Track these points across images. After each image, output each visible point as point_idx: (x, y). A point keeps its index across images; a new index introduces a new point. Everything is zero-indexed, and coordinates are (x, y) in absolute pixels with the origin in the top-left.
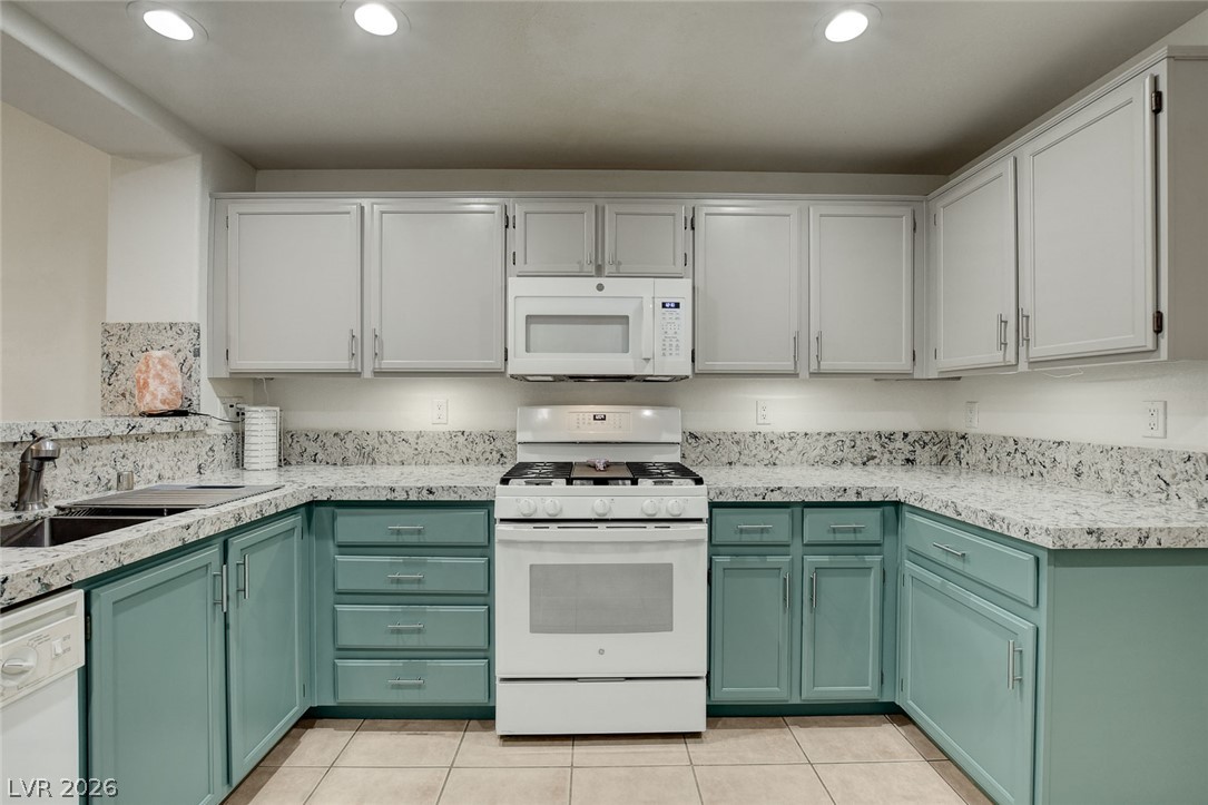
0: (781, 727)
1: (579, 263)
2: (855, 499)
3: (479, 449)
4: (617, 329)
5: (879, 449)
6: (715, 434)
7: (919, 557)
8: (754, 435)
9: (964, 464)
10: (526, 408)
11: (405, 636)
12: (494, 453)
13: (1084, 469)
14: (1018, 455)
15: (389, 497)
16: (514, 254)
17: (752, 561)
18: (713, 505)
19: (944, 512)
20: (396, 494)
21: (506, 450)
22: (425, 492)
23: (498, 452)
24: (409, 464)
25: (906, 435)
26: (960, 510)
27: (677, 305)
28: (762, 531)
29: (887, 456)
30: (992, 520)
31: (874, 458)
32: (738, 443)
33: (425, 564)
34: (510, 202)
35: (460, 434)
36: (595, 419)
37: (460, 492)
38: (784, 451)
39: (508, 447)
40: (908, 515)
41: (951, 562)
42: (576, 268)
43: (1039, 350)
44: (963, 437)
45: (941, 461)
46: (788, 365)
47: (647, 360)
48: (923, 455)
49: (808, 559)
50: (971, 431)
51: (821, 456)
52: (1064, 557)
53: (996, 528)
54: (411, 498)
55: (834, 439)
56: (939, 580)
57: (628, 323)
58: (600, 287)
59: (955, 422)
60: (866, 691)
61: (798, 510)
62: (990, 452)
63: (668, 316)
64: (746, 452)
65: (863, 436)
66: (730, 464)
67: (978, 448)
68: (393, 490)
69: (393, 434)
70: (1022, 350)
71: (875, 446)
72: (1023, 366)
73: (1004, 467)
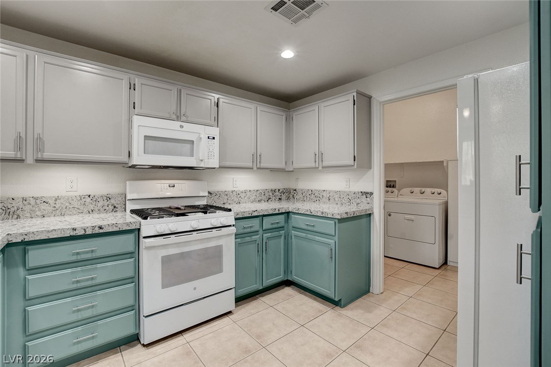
0: (256, 299)
1: (169, 113)
2: (278, 212)
3: (100, 204)
4: (188, 146)
5: (272, 195)
6: (218, 192)
7: (295, 228)
8: (232, 192)
9: (295, 199)
10: (132, 182)
11: (82, 312)
12: (110, 206)
13: (330, 198)
14: (312, 195)
15: (72, 234)
16: (134, 103)
17: (248, 239)
18: (236, 219)
19: (306, 213)
20: (77, 232)
21: (117, 204)
22: (97, 229)
23: (112, 205)
24: (49, 216)
25: (279, 190)
26: (312, 211)
27: (214, 138)
28: (251, 227)
29: (274, 197)
30: (322, 213)
31: (270, 198)
32: (227, 195)
33: (96, 268)
34: (132, 76)
35: (87, 197)
36: (169, 187)
37: (119, 226)
38: (243, 197)
39: (119, 202)
40: (293, 216)
41: (309, 228)
42: (167, 116)
43: (325, 164)
44: (295, 190)
45: (288, 198)
46: (250, 164)
47: (202, 160)
48: (284, 197)
49: (264, 235)
50: (297, 188)
51: (255, 199)
52: (341, 221)
53: (324, 215)
54: (87, 233)
55: (259, 192)
56: (304, 234)
57: (193, 144)
58: (182, 127)
59: (292, 186)
60: (280, 278)
61: (261, 218)
62: (304, 194)
63: (210, 142)
64: (230, 199)
65: (267, 191)
66: (224, 204)
67: (300, 193)
68: (74, 229)
69: (36, 199)
70: (320, 163)
71: (271, 194)
72: (320, 168)
73: (308, 199)
